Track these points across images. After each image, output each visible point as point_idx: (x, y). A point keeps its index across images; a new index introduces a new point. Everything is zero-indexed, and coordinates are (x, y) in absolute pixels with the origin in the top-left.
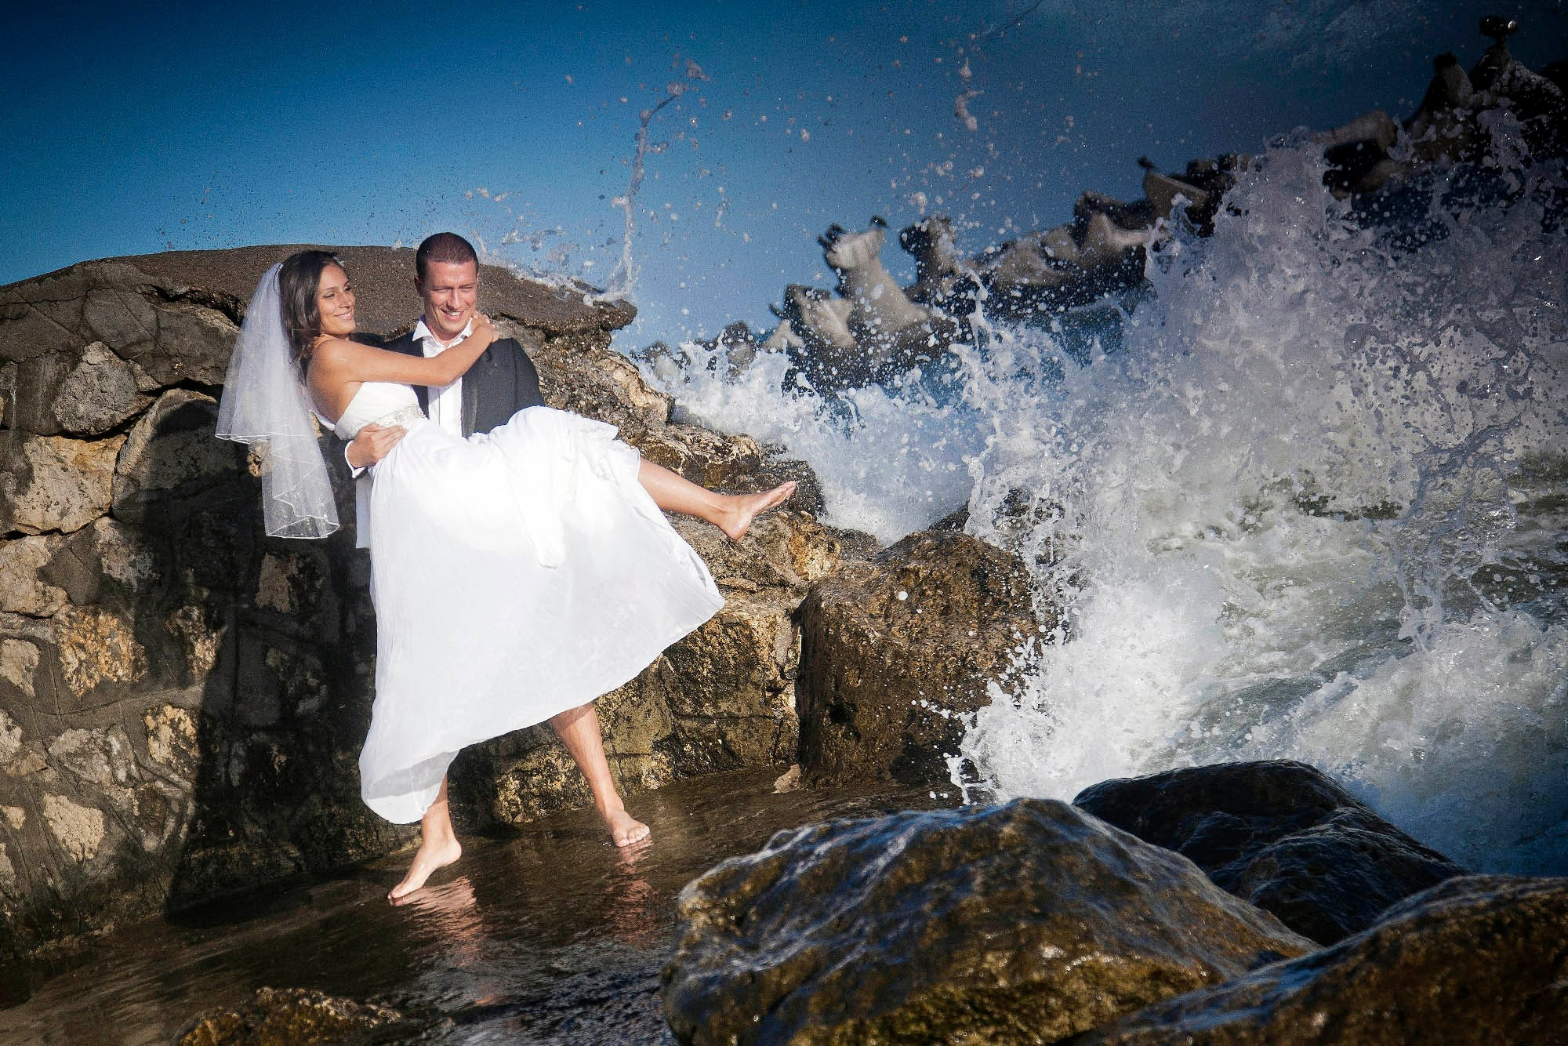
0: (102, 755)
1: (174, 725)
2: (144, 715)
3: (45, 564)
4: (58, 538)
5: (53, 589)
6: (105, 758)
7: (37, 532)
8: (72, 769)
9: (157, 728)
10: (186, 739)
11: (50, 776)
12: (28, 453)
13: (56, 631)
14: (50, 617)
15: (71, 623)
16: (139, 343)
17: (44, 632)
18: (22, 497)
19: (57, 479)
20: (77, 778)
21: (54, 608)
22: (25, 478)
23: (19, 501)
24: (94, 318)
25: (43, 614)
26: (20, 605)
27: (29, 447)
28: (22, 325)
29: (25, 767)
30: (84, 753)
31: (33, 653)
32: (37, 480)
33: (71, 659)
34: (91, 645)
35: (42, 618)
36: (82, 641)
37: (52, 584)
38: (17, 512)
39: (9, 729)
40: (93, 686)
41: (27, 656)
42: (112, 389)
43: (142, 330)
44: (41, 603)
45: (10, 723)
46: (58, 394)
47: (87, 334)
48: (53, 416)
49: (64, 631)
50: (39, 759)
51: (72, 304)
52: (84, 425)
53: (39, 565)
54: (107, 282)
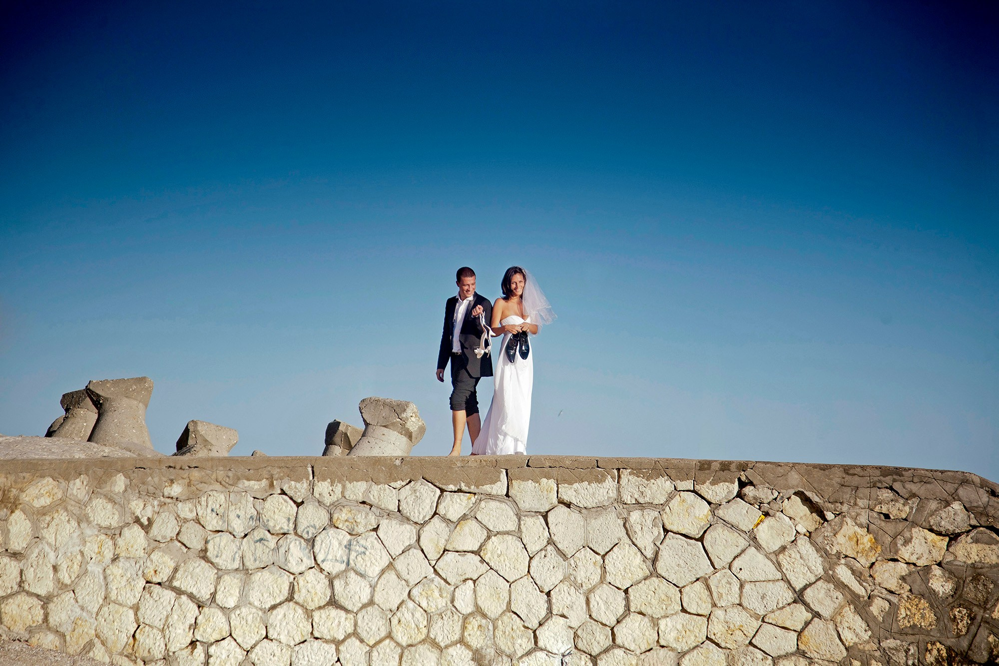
0: (904, 653)
1: (938, 650)
2: (927, 643)
3: (905, 574)
4: (912, 566)
5: (905, 585)
6: (905, 654)
7: (905, 562)
8: (889, 654)
9: (932, 649)
10: (942, 657)
11: (878, 654)
12: (913, 532)
13: (900, 600)
14: (899, 595)
15: (908, 600)
16: (977, 507)
17: (894, 599)
18: (904, 547)
19: (921, 545)
20: (890, 658)
21: (902, 592)
22: (907, 542)
23: (903, 549)
24: (961, 492)
25: (897, 593)
26: (888, 587)
27: (914, 530)
28: (928, 486)
29: (867, 647)
30: (896, 649)
31: (886, 605)
32: (913, 543)
33: (903, 613)
34: (913, 611)
35: (896, 594)
36: (910, 607)
37: (906, 583)
38: (900, 552)
39: (866, 631)
40: (909, 626)
41: (884, 606)
42: (959, 520)
43: (980, 503)
44: (898, 589)
45: (867, 629)
46: (933, 515)
47: (956, 498)
48: (929, 522)
49: (904, 602)
50: (875, 647)
51: (953, 485)
52: (942, 529)
53: (902, 574)
54: (973, 482)
